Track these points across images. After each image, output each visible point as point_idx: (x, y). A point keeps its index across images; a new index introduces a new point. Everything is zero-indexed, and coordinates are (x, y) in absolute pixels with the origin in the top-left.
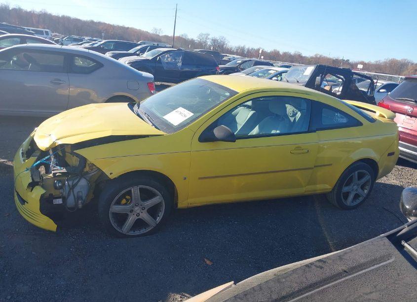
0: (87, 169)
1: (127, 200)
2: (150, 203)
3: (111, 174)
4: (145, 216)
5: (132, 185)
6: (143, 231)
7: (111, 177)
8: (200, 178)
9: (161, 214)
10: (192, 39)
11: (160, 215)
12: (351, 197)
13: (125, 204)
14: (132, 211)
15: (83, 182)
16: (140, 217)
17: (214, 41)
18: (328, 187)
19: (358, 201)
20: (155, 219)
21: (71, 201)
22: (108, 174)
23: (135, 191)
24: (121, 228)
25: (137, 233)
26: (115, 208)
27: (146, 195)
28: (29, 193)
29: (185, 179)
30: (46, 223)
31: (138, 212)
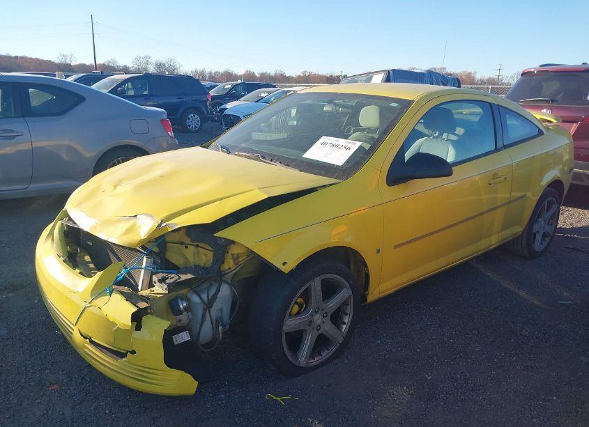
0: (229, 264)
1: (300, 306)
2: (333, 304)
3: (285, 264)
4: (328, 328)
5: (312, 278)
6: (326, 354)
7: (286, 269)
8: (397, 246)
9: (347, 319)
11: (346, 321)
12: (539, 237)
13: (298, 313)
14: (311, 323)
15: (225, 291)
16: (321, 331)
18: (519, 229)
19: (545, 243)
20: (339, 328)
21: (207, 331)
22: (279, 265)
23: (316, 285)
24: (297, 358)
25: (318, 359)
26: (290, 324)
27: (329, 290)
28: (136, 334)
29: (378, 251)
31: (319, 322)
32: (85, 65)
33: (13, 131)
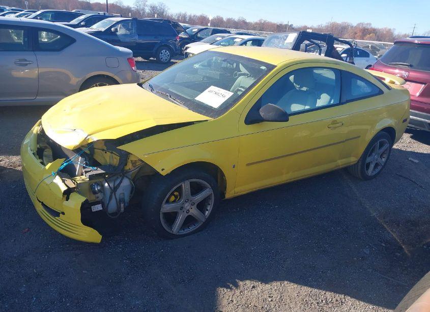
0: (129, 166)
1: (176, 197)
2: (199, 197)
3: (163, 170)
4: (194, 211)
5: (183, 180)
6: (192, 228)
7: (164, 173)
8: (248, 165)
9: (210, 208)
10: (128, 7)
11: (208, 209)
12: (372, 166)
13: (174, 201)
14: (182, 208)
15: (126, 182)
16: (189, 214)
17: (153, 8)
19: (377, 170)
20: (204, 213)
21: (113, 206)
22: (159, 170)
23: (186, 186)
24: (171, 228)
25: (187, 231)
26: (166, 208)
27: (196, 189)
28: (65, 203)
29: (234, 167)
30: (90, 235)
31: (188, 208)
32: (100, 4)
33: (26, 60)
